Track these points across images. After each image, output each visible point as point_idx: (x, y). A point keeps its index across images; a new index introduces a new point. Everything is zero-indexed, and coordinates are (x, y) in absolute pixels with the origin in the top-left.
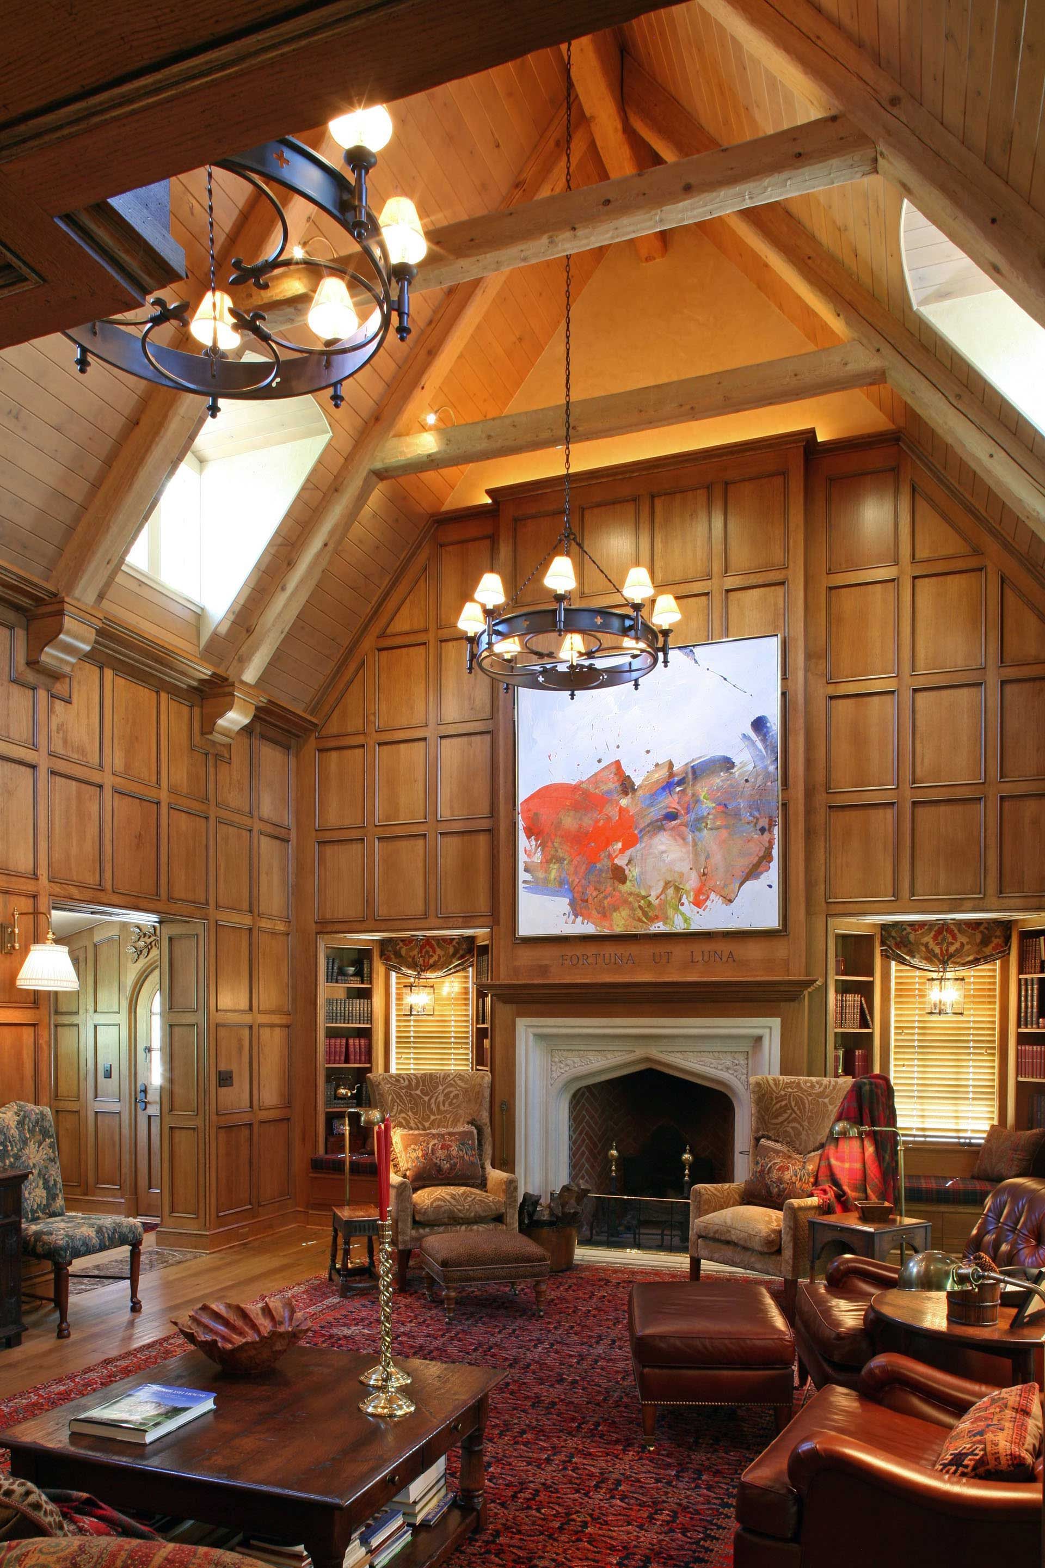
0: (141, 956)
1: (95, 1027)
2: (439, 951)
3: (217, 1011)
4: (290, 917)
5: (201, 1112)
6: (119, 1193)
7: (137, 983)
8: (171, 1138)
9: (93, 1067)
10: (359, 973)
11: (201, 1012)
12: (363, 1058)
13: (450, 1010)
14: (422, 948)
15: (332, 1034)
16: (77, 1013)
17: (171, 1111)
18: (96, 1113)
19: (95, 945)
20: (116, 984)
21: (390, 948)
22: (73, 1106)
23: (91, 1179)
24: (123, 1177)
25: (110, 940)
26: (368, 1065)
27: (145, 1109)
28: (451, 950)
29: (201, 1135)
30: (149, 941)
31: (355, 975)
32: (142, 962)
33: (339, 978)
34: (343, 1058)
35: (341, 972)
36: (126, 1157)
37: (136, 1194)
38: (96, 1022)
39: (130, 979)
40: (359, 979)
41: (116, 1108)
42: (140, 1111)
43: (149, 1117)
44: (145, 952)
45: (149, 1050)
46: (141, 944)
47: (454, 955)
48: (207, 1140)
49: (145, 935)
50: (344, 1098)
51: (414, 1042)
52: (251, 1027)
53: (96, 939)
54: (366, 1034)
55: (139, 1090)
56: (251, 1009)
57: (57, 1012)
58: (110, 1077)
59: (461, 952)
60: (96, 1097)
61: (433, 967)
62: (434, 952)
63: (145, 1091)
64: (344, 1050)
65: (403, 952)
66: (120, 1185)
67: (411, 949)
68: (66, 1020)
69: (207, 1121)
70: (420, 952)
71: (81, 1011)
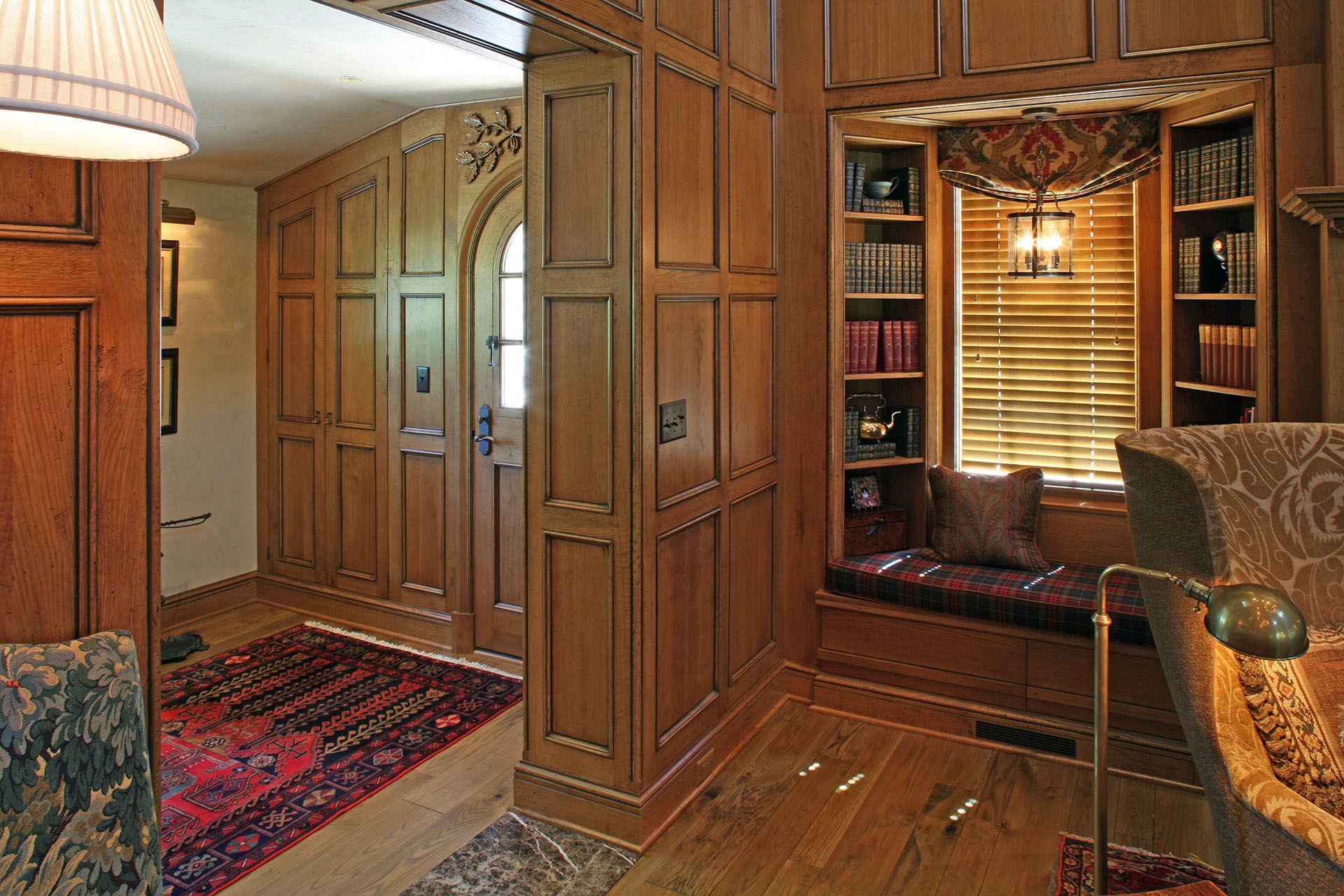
0: (484, 168)
1: (403, 299)
2: (1071, 146)
3: (657, 265)
4: (775, 81)
5: (622, 507)
6: (442, 603)
7: (475, 218)
8: (550, 559)
9: (398, 371)
10: (899, 194)
11: (622, 268)
12: (909, 360)
13: (1087, 265)
14: (1032, 139)
15: (854, 312)
16: (373, 275)
17: (550, 496)
18: (404, 453)
19: (404, 154)
20: (439, 222)
21: (957, 145)
22: (367, 440)
23: (395, 571)
24: (449, 574)
25: (429, 143)
26: (918, 375)
27: (489, 453)
28: (1101, 143)
29: (622, 562)
30: (497, 140)
31: (892, 197)
32: (485, 180)
33: (866, 202)
34: (874, 361)
35: (869, 193)
36: (455, 541)
37: (472, 608)
38: (404, 291)
39: (463, 212)
40: (899, 205)
41: (438, 447)
42: (479, 455)
43: (497, 468)
44: (490, 161)
45: (496, 343)
46: (484, 146)
47: (1110, 151)
48: (636, 576)
49: (490, 128)
50: (872, 439)
51: (1004, 329)
52: (716, 302)
53: (405, 144)
54: (914, 312)
55: (478, 417)
56: (716, 263)
57: (341, 274)
58: (428, 391)
59: (1129, 145)
60: (403, 426)
61: (1064, 176)
62: (1060, 146)
63: (489, 420)
64: (875, 345)
65: (988, 151)
66: (444, 588)
67: (1006, 145)
68: (355, 287)
69: (637, 531)
70: (1026, 149)
71: (380, 272)
